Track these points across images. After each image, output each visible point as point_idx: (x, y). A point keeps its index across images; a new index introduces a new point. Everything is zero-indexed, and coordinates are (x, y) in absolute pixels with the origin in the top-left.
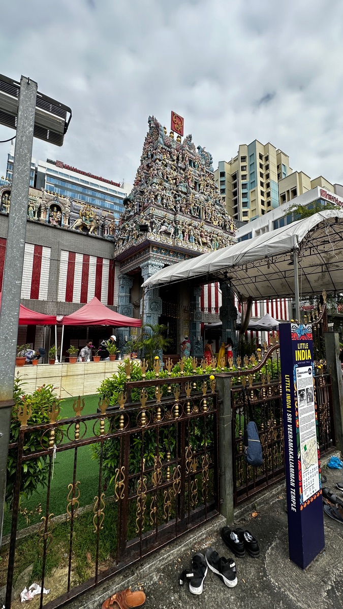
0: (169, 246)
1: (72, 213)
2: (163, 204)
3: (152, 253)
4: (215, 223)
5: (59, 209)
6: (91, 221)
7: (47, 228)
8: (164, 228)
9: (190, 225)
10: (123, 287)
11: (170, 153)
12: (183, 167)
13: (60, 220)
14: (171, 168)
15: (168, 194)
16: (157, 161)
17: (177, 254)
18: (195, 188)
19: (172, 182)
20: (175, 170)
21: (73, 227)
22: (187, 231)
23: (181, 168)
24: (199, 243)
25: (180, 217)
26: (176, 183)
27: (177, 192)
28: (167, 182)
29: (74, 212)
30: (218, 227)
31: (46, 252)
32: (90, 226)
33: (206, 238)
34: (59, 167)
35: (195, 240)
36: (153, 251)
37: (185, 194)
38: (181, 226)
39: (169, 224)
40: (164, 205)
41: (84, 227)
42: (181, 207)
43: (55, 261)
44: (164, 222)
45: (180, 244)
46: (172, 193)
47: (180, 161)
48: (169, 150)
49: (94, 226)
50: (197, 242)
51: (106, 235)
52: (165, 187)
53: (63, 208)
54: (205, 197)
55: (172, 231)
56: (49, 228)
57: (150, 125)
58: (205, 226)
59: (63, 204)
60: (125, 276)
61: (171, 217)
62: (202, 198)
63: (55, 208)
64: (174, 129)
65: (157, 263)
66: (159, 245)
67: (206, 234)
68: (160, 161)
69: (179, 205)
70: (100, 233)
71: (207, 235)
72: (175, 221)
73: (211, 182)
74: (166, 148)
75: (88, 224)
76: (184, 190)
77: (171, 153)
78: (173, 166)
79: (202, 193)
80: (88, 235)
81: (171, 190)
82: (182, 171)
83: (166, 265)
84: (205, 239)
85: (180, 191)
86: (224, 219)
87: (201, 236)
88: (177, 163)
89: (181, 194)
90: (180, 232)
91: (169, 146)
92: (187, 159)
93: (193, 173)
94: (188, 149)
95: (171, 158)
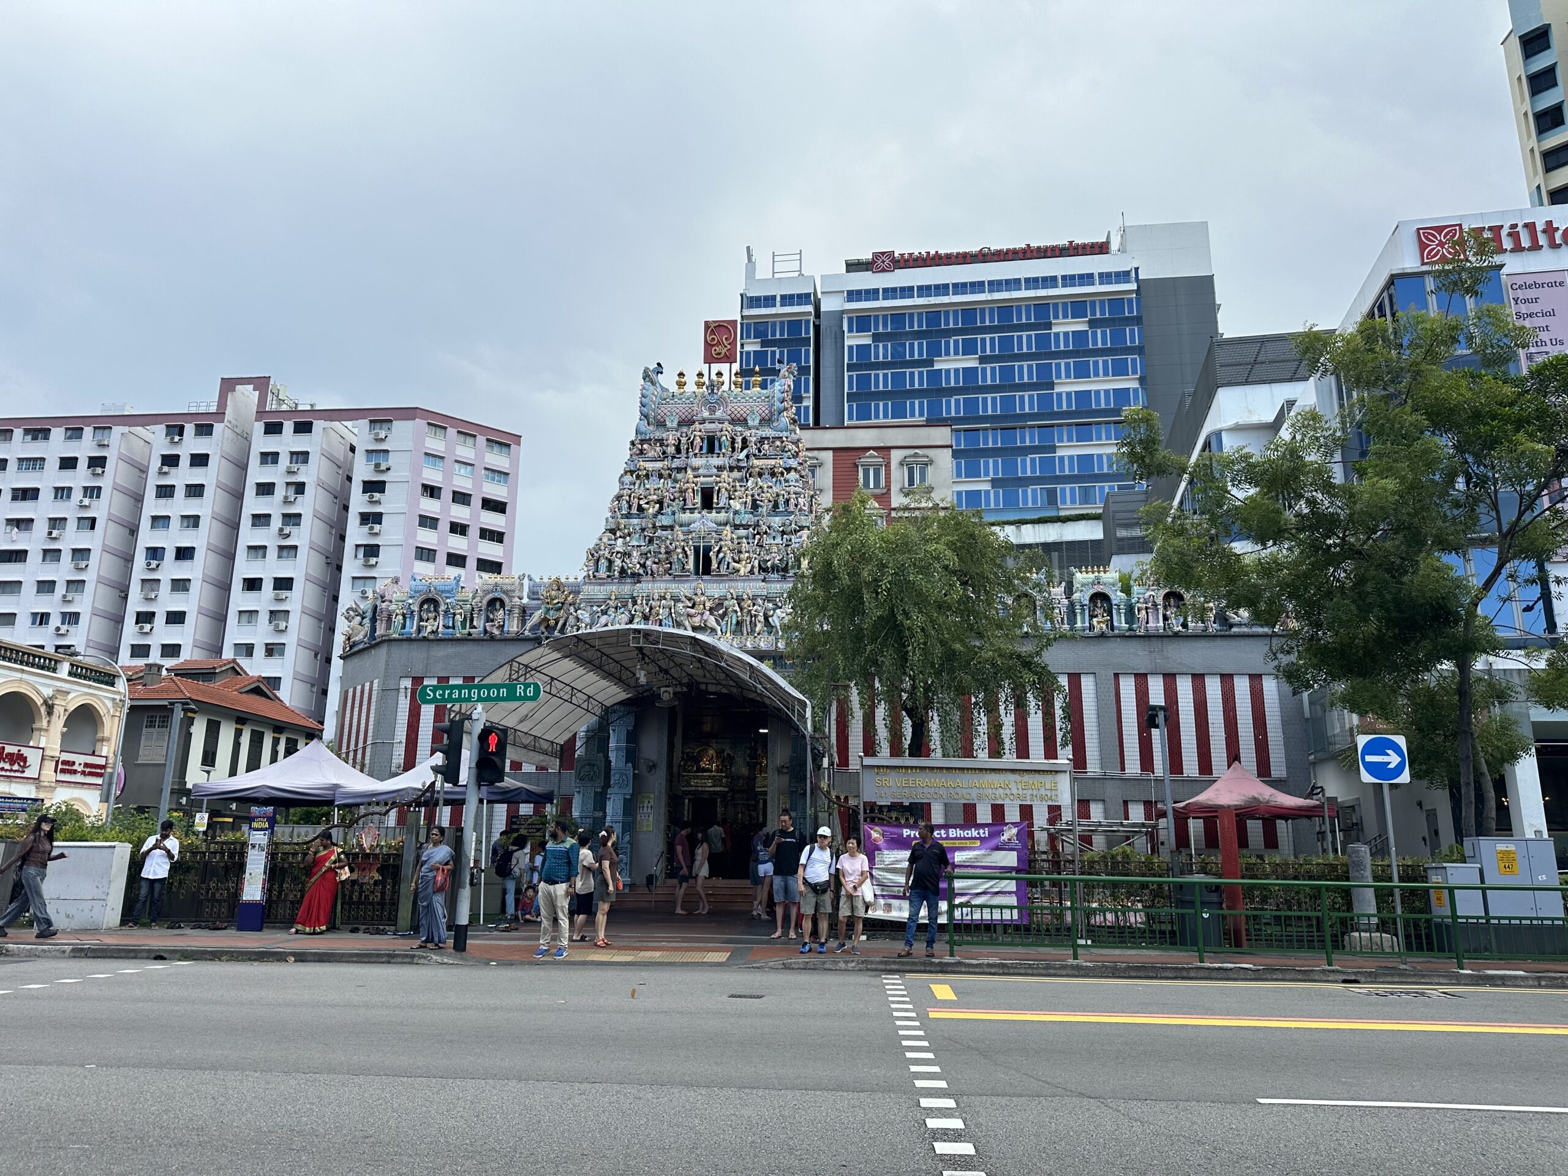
4: (745, 570)
7: (481, 643)
9: (663, 598)
13: (502, 623)
14: (661, 476)
15: (636, 541)
19: (650, 511)
20: (670, 477)
21: (526, 629)
23: (679, 469)
25: (641, 589)
27: (655, 531)
29: (532, 599)
30: (756, 576)
34: (883, 270)
37: (672, 528)
40: (616, 573)
44: (608, 608)
46: (645, 536)
48: (662, 435)
53: (506, 601)
54: (724, 517)
56: (484, 644)
58: (710, 585)
61: (629, 590)
62: (709, 524)
63: (498, 604)
64: (709, 359)
67: (708, 605)
69: (649, 561)
74: (654, 434)
75: (552, 615)
76: (669, 521)
78: (663, 472)
79: (719, 509)
81: (643, 530)
84: (698, 619)
85: (659, 527)
88: (673, 459)
89: (659, 532)
92: (697, 441)
93: (701, 471)
94: (706, 414)
95: (664, 453)
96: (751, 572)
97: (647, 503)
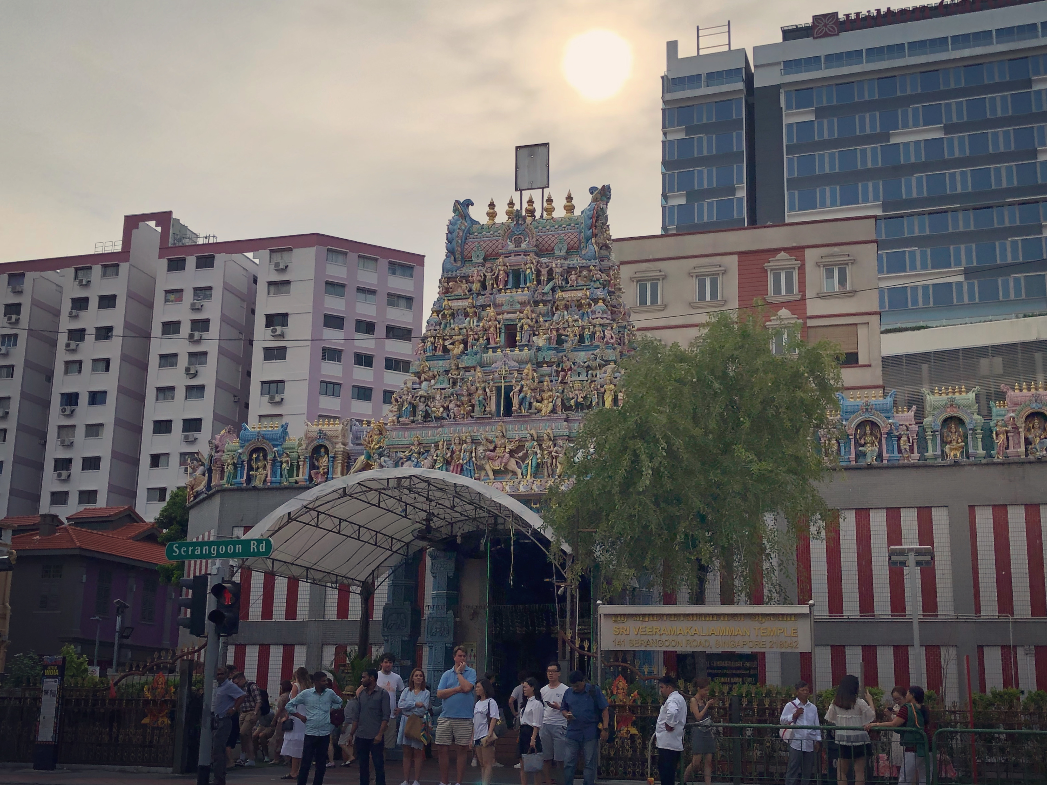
4: (546, 409)
11: (468, 280)
14: (467, 315)
19: (456, 351)
20: (476, 315)
22: (456, 457)
23: (484, 307)
24: (486, 474)
25: (444, 433)
28: (441, 358)
33: (503, 458)
34: (826, 35)
38: (439, 452)
39: (421, 454)
40: (420, 417)
44: (412, 453)
46: (449, 378)
48: (467, 272)
50: (478, 474)
52: (433, 373)
53: (330, 447)
54: (527, 355)
58: (512, 427)
59: (330, 439)
62: (511, 363)
63: (323, 450)
67: (510, 446)
69: (452, 404)
72: (435, 443)
74: (460, 272)
76: (473, 362)
78: (469, 310)
79: (522, 347)
81: (446, 373)
84: (498, 462)
87: (490, 458)
88: (477, 298)
89: (463, 374)
90: (438, 465)
93: (504, 308)
94: (511, 246)
95: (470, 290)
96: (554, 411)
97: (452, 344)
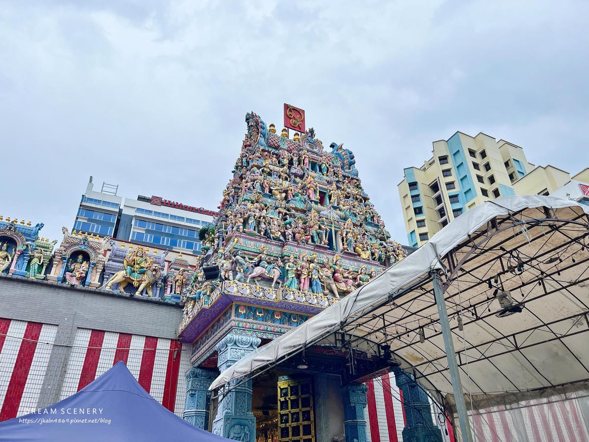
0: (270, 304)
1: (111, 262)
2: (259, 232)
3: (237, 319)
4: (365, 255)
5: (86, 257)
6: (143, 273)
7: (57, 290)
8: (258, 270)
9: (311, 261)
10: (194, 394)
11: (278, 156)
12: (300, 173)
13: (84, 275)
14: (280, 177)
15: (272, 215)
16: (255, 168)
17: (290, 317)
18: (322, 201)
19: (278, 196)
20: (286, 179)
21: (106, 285)
22: (305, 272)
23: (296, 175)
24: (332, 292)
25: (291, 250)
26: (286, 198)
27: (289, 210)
28: (270, 197)
29: (114, 261)
30: (373, 262)
31: (47, 335)
32: (140, 282)
33: (346, 282)
34: (156, 204)
35: (323, 287)
36: (238, 315)
37: (304, 212)
38: (291, 264)
39: (268, 263)
40: (262, 233)
41: (129, 286)
42: (294, 234)
43: (63, 347)
44: (260, 261)
45: (291, 298)
46: (279, 213)
47: (295, 165)
48: (276, 152)
49: (147, 282)
50: (327, 291)
51: (168, 294)
52: (266, 205)
53: (92, 255)
54: (342, 213)
55: (276, 274)
56: (61, 291)
57: (248, 124)
58: (343, 260)
59: (94, 249)
60: (199, 371)
61: (275, 250)
62: (334, 215)
63: (80, 257)
64: (288, 126)
65: (244, 338)
66: (250, 302)
67: (346, 275)
68: (259, 168)
69: (290, 231)
70: (158, 292)
71: (347, 277)
72: (282, 257)
73: (355, 191)
74: (270, 149)
75: (135, 278)
76: (301, 206)
77: (280, 156)
78: (282, 174)
79: (335, 208)
80: (132, 298)
81: (277, 208)
82: (298, 180)
83: (265, 342)
84: (343, 284)
85: (293, 208)
86: (385, 247)
87: (336, 280)
88: (289, 168)
89: (293, 212)
90: (291, 275)
91: (277, 148)
92: (307, 161)
93: (316, 180)
94: (308, 148)
